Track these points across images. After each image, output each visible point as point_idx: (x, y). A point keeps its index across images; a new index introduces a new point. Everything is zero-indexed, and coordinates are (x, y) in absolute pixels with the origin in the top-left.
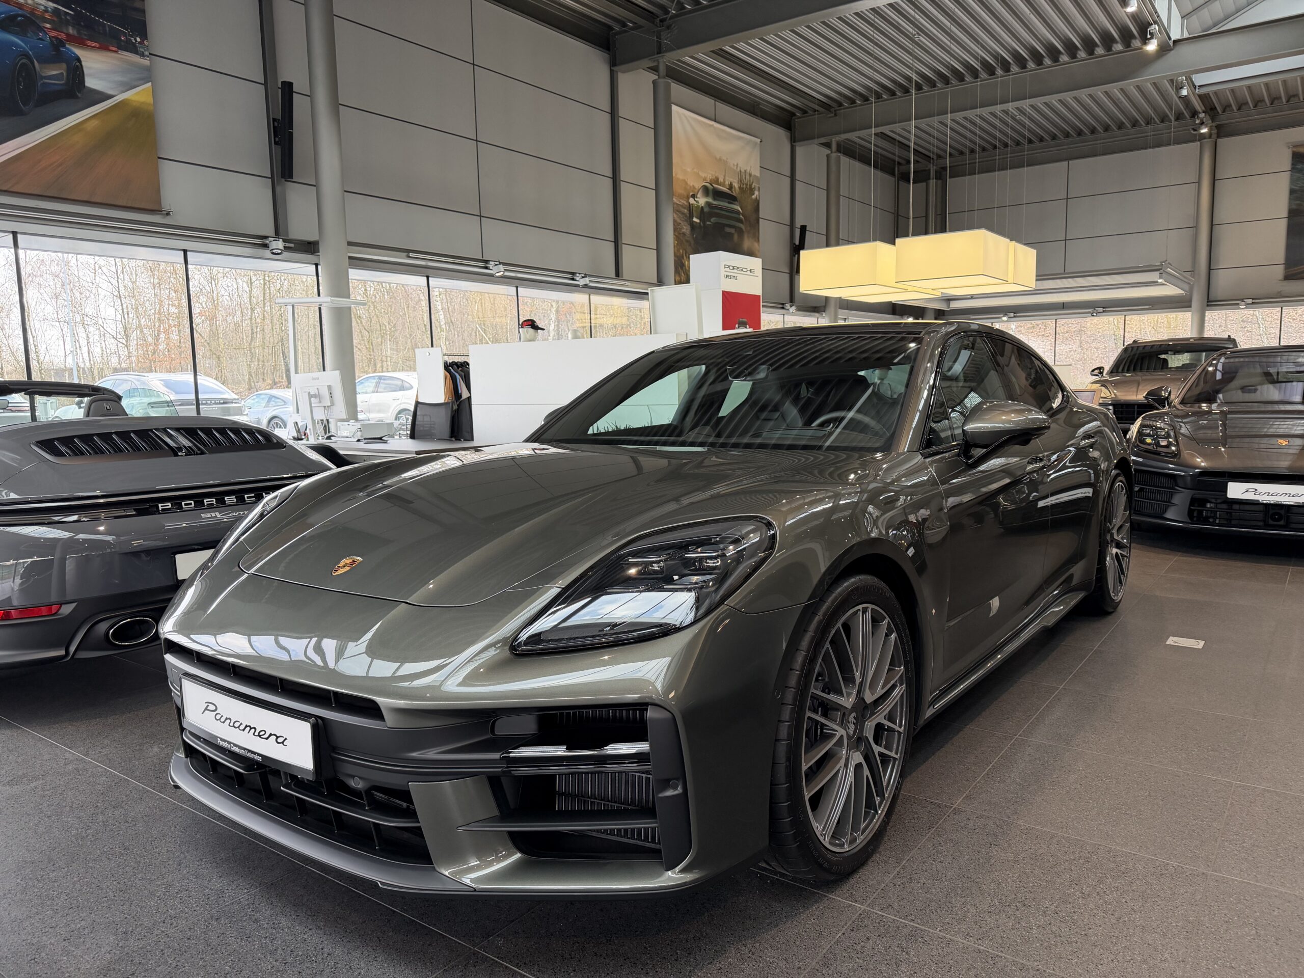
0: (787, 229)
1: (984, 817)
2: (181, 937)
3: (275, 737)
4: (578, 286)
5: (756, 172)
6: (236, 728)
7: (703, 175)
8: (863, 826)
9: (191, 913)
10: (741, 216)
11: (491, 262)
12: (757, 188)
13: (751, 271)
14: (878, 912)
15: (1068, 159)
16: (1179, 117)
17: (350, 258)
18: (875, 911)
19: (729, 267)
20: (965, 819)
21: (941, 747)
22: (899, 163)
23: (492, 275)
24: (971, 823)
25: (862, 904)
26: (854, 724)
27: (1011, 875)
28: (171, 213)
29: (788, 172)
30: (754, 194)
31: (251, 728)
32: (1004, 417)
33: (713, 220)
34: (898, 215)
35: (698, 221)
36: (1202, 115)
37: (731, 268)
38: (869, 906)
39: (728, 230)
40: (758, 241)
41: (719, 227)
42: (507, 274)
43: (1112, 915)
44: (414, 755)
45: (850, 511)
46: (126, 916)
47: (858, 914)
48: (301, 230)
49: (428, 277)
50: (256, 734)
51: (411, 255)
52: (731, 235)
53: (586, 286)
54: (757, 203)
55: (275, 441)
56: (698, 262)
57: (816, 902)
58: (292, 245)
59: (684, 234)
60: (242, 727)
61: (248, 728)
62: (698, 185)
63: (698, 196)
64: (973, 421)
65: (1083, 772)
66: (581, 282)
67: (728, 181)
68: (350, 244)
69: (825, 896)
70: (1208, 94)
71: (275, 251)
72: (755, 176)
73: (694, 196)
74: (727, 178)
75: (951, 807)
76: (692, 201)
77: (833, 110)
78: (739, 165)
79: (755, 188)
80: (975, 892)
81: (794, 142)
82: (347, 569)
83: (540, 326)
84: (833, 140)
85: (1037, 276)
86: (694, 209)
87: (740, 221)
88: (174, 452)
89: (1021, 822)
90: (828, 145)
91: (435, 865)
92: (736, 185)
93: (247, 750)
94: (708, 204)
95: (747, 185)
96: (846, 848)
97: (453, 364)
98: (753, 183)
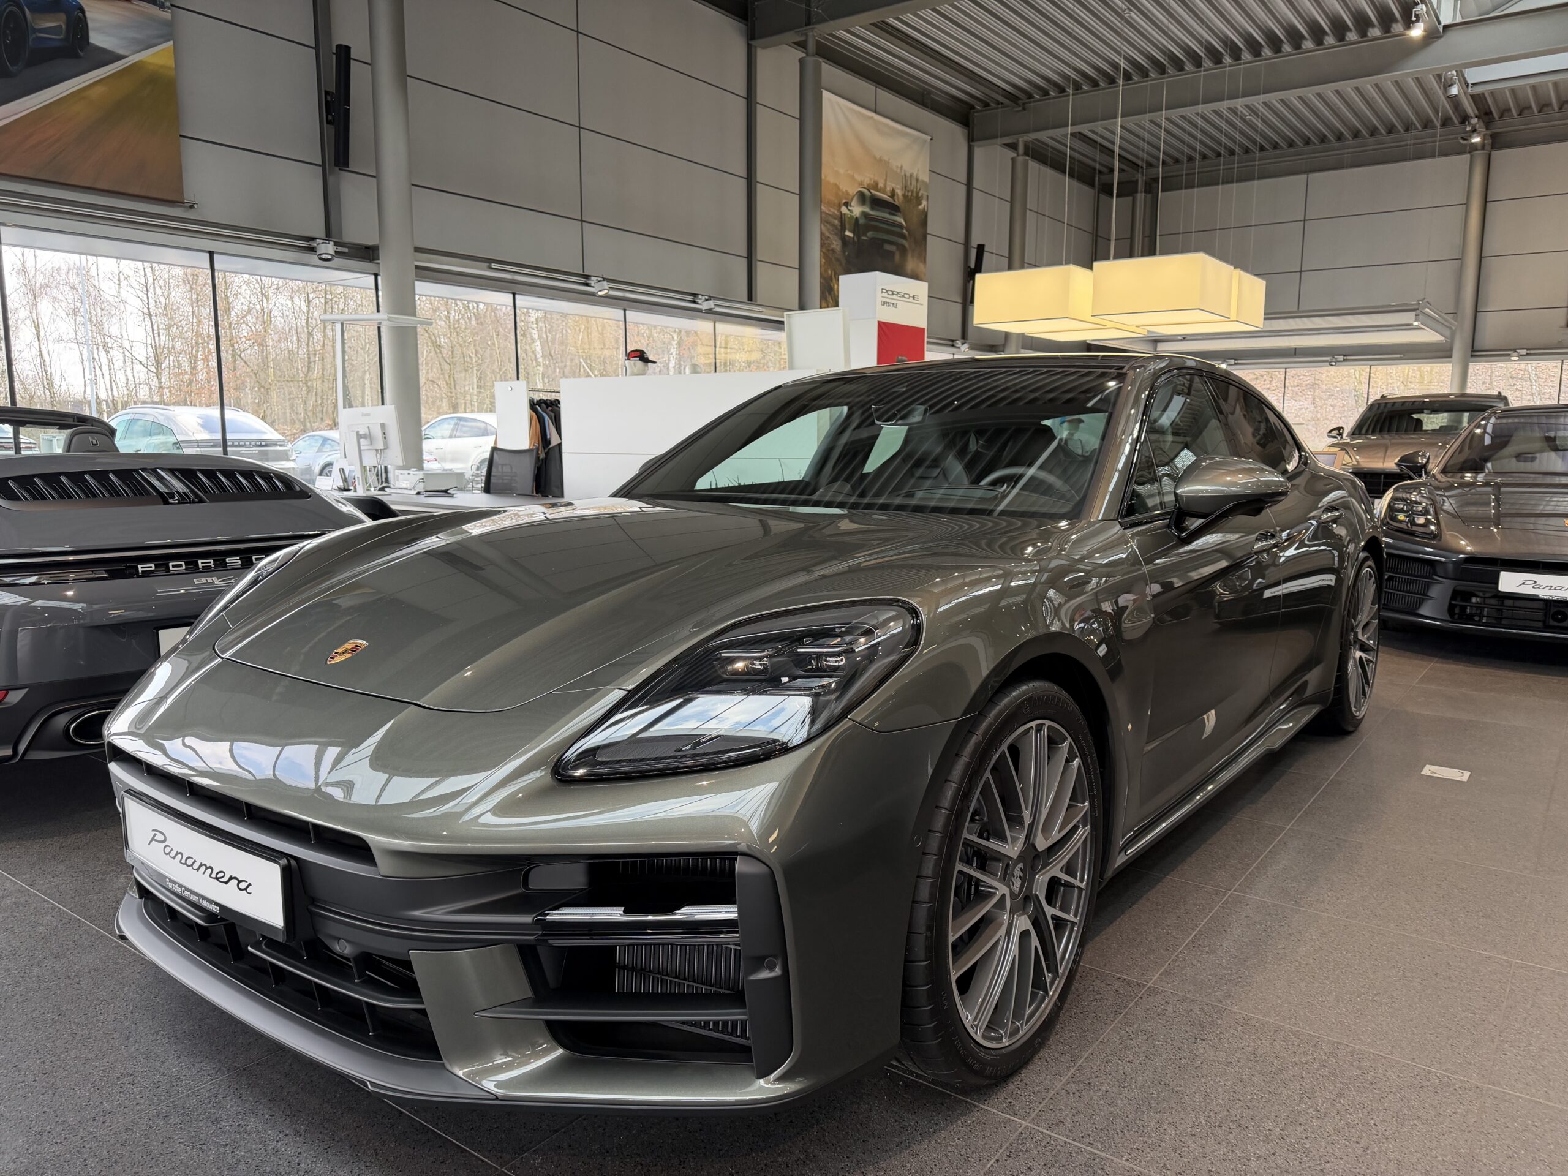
0: (961, 248)
1: (1188, 1000)
2: (113, 1141)
3: (236, 882)
4: (700, 311)
5: (925, 177)
6: (189, 866)
7: (859, 178)
8: (1028, 1012)
9: (131, 1107)
10: (905, 231)
11: (593, 278)
12: (925, 197)
13: (914, 297)
14: (1045, 1131)
15: (1308, 172)
16: (1446, 122)
17: (417, 267)
18: (1040, 1129)
19: (887, 291)
20: (1162, 1002)
21: (1133, 904)
22: (1100, 172)
23: (593, 294)
24: (1170, 1008)
25: (1024, 1119)
26: (1020, 877)
27: (1222, 1083)
28: (195, 206)
29: (963, 178)
30: (920, 204)
31: (207, 868)
32: (1229, 478)
33: (870, 234)
34: (1097, 236)
35: (851, 235)
36: (1474, 121)
37: (890, 293)
38: (1032, 1122)
39: (887, 247)
40: (925, 261)
41: (877, 244)
42: (612, 293)
43: (1357, 1142)
44: (417, 913)
45: (1024, 596)
46: (45, 1109)
47: (1017, 1134)
48: (358, 232)
49: (514, 294)
50: (214, 875)
51: (493, 265)
52: (892, 253)
53: (710, 311)
54: (925, 214)
55: (298, 489)
56: (849, 284)
57: (963, 1114)
58: (346, 250)
59: (833, 251)
60: (196, 866)
61: (203, 868)
62: (853, 190)
63: (852, 204)
64: (1189, 483)
65: (1317, 942)
66: (705, 306)
67: (890, 187)
68: (418, 250)
69: (976, 1106)
70: (1483, 94)
71: (323, 256)
72: (923, 181)
73: (847, 204)
74: (889, 183)
75: (1144, 986)
76: (844, 210)
77: (1020, 102)
78: (904, 168)
79: (922, 196)
80: (1174, 1105)
81: (973, 141)
82: (347, 656)
83: (651, 358)
84: (1021, 140)
85: (1265, 314)
86: (847, 220)
87: (903, 237)
88: (164, 499)
89: (1235, 1009)
90: (1013, 146)
91: (445, 1061)
92: (899, 192)
93: (202, 896)
94: (864, 214)
95: (912, 192)
96: (1005, 1042)
97: (541, 402)
98: (920, 190)
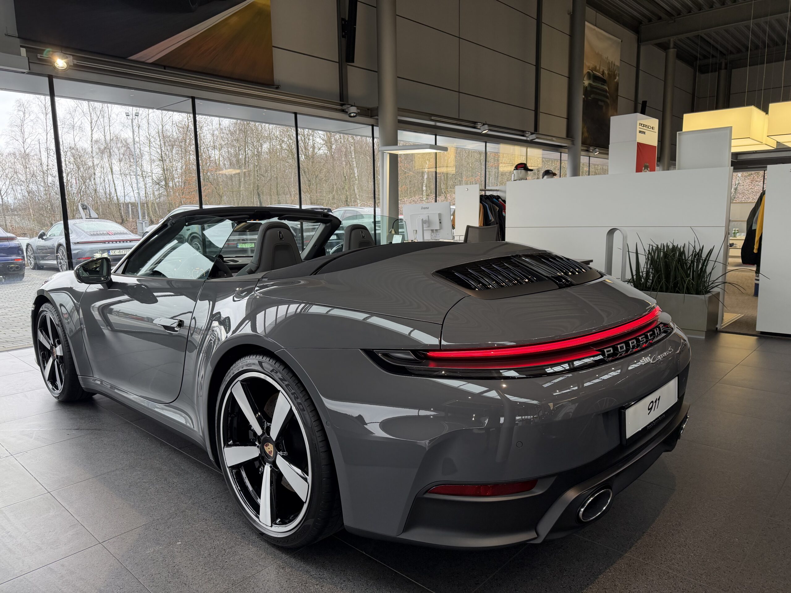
0: (634, 104)
5: (618, 63)
7: (588, 64)
10: (608, 94)
11: (479, 124)
12: (618, 74)
29: (635, 64)
30: (615, 79)
33: (592, 96)
34: (694, 95)
35: (584, 97)
39: (600, 103)
40: (617, 111)
41: (596, 102)
49: (434, 135)
52: (603, 106)
53: (533, 141)
54: (617, 84)
66: (530, 138)
67: (602, 69)
71: (351, 115)
72: (617, 65)
77: (672, 17)
78: (608, 58)
79: (616, 74)
81: (640, 42)
83: (529, 168)
84: (672, 39)
87: (607, 97)
94: (590, 84)
95: (612, 72)
98: (615, 70)
